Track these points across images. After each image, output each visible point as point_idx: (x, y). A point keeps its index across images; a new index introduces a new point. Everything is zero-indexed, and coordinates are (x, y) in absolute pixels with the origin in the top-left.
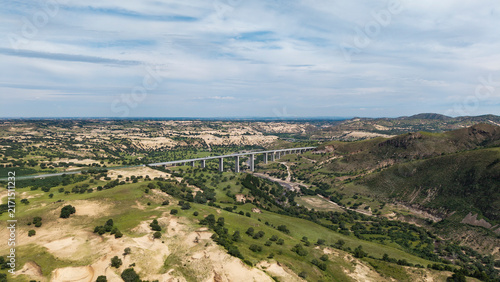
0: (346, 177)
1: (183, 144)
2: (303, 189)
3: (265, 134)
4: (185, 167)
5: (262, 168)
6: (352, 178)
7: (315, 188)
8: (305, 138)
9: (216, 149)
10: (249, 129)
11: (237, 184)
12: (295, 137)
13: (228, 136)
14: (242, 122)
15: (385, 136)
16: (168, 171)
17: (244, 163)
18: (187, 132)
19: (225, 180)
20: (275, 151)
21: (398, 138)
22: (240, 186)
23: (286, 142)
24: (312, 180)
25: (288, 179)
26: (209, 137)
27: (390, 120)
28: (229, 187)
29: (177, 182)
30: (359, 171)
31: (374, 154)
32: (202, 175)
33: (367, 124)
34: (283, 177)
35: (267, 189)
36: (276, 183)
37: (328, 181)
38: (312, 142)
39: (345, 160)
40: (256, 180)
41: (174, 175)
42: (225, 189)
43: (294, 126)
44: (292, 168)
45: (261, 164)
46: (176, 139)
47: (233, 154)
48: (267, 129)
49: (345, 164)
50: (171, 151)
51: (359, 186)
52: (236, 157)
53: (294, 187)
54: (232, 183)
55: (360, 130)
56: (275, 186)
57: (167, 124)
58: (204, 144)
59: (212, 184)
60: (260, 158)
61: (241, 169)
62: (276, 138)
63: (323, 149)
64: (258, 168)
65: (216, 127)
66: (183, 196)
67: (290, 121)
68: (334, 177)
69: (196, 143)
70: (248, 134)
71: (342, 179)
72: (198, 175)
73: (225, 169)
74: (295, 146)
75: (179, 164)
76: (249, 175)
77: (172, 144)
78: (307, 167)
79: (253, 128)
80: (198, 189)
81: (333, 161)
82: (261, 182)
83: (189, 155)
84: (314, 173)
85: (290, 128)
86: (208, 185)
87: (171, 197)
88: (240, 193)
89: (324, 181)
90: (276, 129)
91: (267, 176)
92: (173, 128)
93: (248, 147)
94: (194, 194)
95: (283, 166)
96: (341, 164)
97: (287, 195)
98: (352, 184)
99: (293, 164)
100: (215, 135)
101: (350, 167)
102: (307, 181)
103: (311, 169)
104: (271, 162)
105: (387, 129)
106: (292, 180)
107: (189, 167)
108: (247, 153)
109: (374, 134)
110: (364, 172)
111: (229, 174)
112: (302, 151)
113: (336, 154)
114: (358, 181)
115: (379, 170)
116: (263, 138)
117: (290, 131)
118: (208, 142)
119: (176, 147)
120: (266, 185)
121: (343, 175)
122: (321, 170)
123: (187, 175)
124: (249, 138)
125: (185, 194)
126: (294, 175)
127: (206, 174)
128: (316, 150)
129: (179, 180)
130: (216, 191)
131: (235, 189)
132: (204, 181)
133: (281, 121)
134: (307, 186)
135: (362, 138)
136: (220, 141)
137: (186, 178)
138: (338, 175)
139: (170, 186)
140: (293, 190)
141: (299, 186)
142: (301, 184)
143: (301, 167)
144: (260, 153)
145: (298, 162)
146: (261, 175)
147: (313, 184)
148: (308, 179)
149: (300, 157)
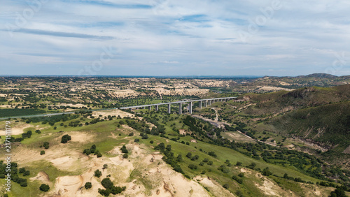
0: (258, 119)
1: (143, 94)
2: (226, 126)
3: (200, 88)
4: (144, 110)
5: (198, 112)
6: (262, 119)
7: (235, 126)
8: (229, 91)
9: (166, 98)
10: (189, 84)
11: (180, 122)
12: (222, 90)
13: (174, 89)
14: (184, 79)
15: (287, 89)
16: (133, 113)
17: (185, 108)
18: (146, 86)
19: (172, 119)
20: (207, 100)
21: (296, 91)
22: (182, 124)
23: (215, 93)
24: (233, 121)
25: (216, 119)
26: (161, 90)
27: (291, 78)
28: (174, 124)
29: (139, 120)
30: (267, 114)
31: (279, 102)
32: (156, 116)
33: (274, 81)
34: (213, 118)
35: (201, 126)
36: (208, 122)
37: (245, 122)
38: (234, 94)
39: (257, 107)
40: (193, 120)
41: (137, 115)
42: (171, 126)
43: (221, 82)
44: (219, 112)
45: (197, 109)
46: (138, 91)
47: (178, 102)
48: (202, 84)
49: (257, 109)
50: (135, 99)
51: (267, 125)
52: (179, 104)
53: (221, 125)
54: (177, 122)
55: (269, 85)
56: (207, 124)
57: (132, 80)
58: (158, 94)
59: (163, 122)
60: (197, 105)
61: (183, 112)
62: (207, 90)
63: (242, 98)
64: (195, 111)
65: (166, 83)
66: (143, 130)
67: (217, 79)
68: (249, 119)
69: (152, 93)
70: (188, 87)
71: (255, 120)
72: (153, 115)
73: (172, 112)
74: (221, 96)
75: (140, 108)
76: (188, 116)
77: (136, 94)
78: (230, 111)
79: (192, 84)
80: (153, 125)
81: (249, 107)
82: (197, 122)
83: (147, 102)
84: (235, 116)
85: (218, 84)
86: (160, 123)
87: (135, 130)
88: (182, 128)
89: (242, 121)
90: (208, 84)
91: (201, 117)
92: (136, 83)
93: (188, 97)
94: (151, 129)
95: (213, 110)
96: (254, 109)
97: (215, 131)
98: (262, 123)
99: (220, 109)
100: (165, 88)
101: (261, 111)
102: (230, 121)
103: (233, 113)
104: (204, 108)
105: (289, 85)
106: (219, 120)
107: (147, 110)
108: (188, 101)
109: (279, 88)
110: (271, 115)
111: (174, 115)
112: (227, 100)
113: (251, 102)
114: (266, 122)
115: (282, 114)
116: (198, 90)
117: (218, 85)
118: (160, 93)
119: (139, 96)
120: (201, 123)
121: (256, 117)
122: (240, 114)
123: (146, 116)
124: (189, 90)
125: (145, 128)
126: (221, 117)
127: (159, 115)
128: (236, 99)
129: (141, 118)
130: (165, 127)
131: (179, 126)
132: (158, 120)
133: (212, 79)
134: (229, 125)
135: (271, 91)
136: (168, 92)
137: (145, 118)
138: (252, 117)
139: (134, 123)
140: (220, 127)
141: (224, 125)
142: (226, 123)
143: (226, 111)
144: (197, 101)
145: (223, 108)
146: (197, 116)
147: (234, 123)
148: (230, 120)
149: (225, 104)
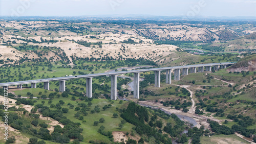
1: (32, 56)
2: (213, 125)
3: (158, 42)
4: (35, 91)
5: (152, 94)
7: (231, 123)
8: (218, 49)
9: (82, 64)
10: (131, 33)
11: (115, 116)
12: (203, 47)
13: (100, 44)
14: (120, 24)
16: (10, 96)
17: (124, 87)
18: (38, 39)
19: (97, 110)
20: (173, 69)
22: (119, 120)
23: (190, 55)
24: (227, 112)
25: (192, 110)
26: (70, 45)
28: (102, 121)
29: (25, 112)
32: (62, 103)
34: (185, 107)
35: (160, 125)
36: (174, 116)
37: (251, 114)
38: (229, 55)
40: (143, 112)
41: (20, 101)
42: (96, 124)
43: (201, 31)
44: (197, 95)
45: (150, 88)
46: (21, 48)
47: (108, 72)
48: (160, 33)
50: (15, 66)
52: (113, 76)
53: (201, 122)
54: (107, 115)
56: (171, 120)
57: (8, 25)
58: (64, 56)
59: (76, 116)
60: (149, 79)
61: (120, 95)
62: (173, 48)
63: (245, 65)
64: (145, 93)
65: (81, 30)
66: (35, 132)
67: (194, 24)
69: (51, 54)
70: (130, 41)
72: (55, 102)
73: (96, 96)
74: (203, 61)
75: (26, 86)
76: (132, 105)
77: (15, 55)
78: (220, 92)
79: (139, 33)
80: (56, 123)
82: (150, 115)
83: (41, 73)
84: (230, 102)
85: (195, 34)
86: (71, 116)
87: (17, 132)
88: (120, 129)
89: (245, 114)
90: (174, 34)
91: (160, 106)
92: (16, 31)
93: (132, 62)
94: (51, 130)
95: (184, 91)
97: (189, 134)
99: (199, 88)
100: (79, 42)
102: (219, 113)
103: (227, 96)
104: (166, 86)
106: (198, 112)
107: (42, 90)
108: (130, 70)
111: (102, 102)
112: (214, 69)
116: (154, 47)
117: (195, 38)
118: (69, 54)
119: (22, 60)
120: (159, 118)
122: (241, 98)
123: (39, 102)
124: (133, 48)
125: (38, 128)
126: (200, 105)
127: (67, 101)
128: (235, 67)
129: (28, 108)
130: (83, 126)
131: (111, 123)
132: (65, 111)
133: (181, 23)
134: (219, 121)
136: (87, 52)
137: (39, 106)
139: (16, 117)
140: (199, 127)
141: (209, 121)
142: (212, 117)
143: (212, 92)
144: (149, 70)
145: (207, 85)
146: (151, 104)
147: (230, 117)
148: (221, 111)
149: (210, 78)
